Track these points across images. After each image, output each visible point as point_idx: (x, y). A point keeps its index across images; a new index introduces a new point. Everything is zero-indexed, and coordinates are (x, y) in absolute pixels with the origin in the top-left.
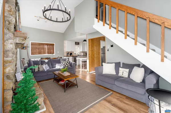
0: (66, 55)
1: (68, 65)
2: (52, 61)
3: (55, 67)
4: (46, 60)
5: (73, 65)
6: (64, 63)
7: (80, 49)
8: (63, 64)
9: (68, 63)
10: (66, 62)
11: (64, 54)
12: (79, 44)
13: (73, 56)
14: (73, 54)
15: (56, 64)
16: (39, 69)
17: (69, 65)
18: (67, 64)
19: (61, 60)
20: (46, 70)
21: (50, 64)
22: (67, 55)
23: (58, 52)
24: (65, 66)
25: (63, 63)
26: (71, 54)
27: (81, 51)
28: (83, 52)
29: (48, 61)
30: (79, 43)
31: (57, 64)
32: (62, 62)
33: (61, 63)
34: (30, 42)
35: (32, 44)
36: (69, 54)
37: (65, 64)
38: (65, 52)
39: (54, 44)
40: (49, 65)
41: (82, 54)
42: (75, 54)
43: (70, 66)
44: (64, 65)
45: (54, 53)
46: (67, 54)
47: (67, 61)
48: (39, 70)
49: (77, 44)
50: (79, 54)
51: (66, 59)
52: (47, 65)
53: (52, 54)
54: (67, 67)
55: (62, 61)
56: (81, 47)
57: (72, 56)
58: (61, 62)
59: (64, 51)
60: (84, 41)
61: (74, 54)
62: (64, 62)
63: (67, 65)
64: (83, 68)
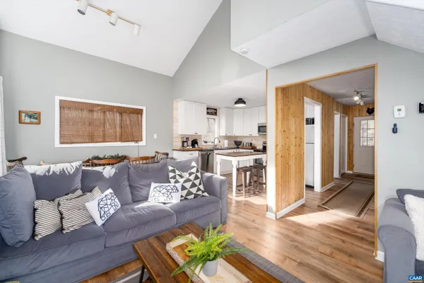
0: (180, 144)
1: (199, 189)
2: (132, 170)
3: (144, 199)
4: (108, 168)
5: (217, 186)
6: (182, 180)
7: (219, 128)
8: (179, 186)
9: (197, 182)
10: (192, 177)
11: (174, 144)
12: (216, 114)
13: (201, 150)
14: (201, 144)
15: (149, 186)
16: (62, 218)
17: (201, 187)
18: (194, 185)
19: (170, 168)
20: (100, 222)
21: (126, 183)
22: (183, 146)
23: (155, 136)
24: (189, 193)
25: (177, 182)
26: (194, 142)
27: (223, 133)
28: (227, 137)
29: (113, 171)
30: (216, 110)
31: (153, 185)
32: (174, 177)
33: (172, 181)
34: (57, 99)
35: (64, 106)
36: (190, 143)
37: (188, 185)
38: (177, 137)
39: (142, 110)
40: (118, 192)
41: (226, 143)
42: (206, 142)
43: (206, 194)
44: (183, 188)
45: (141, 140)
46: (183, 142)
47: (194, 170)
48: (62, 229)
49: (212, 114)
50: (216, 142)
51: (190, 161)
52: (110, 191)
53: (137, 141)
54: (196, 196)
55: (173, 171)
56: (223, 122)
57: (199, 150)
58: (171, 175)
59: (175, 132)
60: (236, 103)
61: (204, 144)
62: (181, 177)
63: (194, 190)
64: (243, 192)
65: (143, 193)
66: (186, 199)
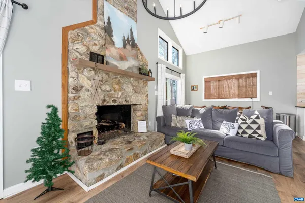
1: (255, 133)
3: (218, 129)
11: (299, 100)
15: (222, 122)
18: (249, 128)
19: (238, 114)
20: (189, 129)
23: (271, 93)
24: (244, 133)
34: (203, 77)
37: (244, 126)
39: (256, 74)
40: (204, 121)
44: (240, 128)
45: (256, 97)
47: (253, 117)
52: (200, 119)
53: (252, 98)
54: (251, 137)
58: (237, 118)
63: (249, 132)
65: (218, 125)
66: (242, 136)
